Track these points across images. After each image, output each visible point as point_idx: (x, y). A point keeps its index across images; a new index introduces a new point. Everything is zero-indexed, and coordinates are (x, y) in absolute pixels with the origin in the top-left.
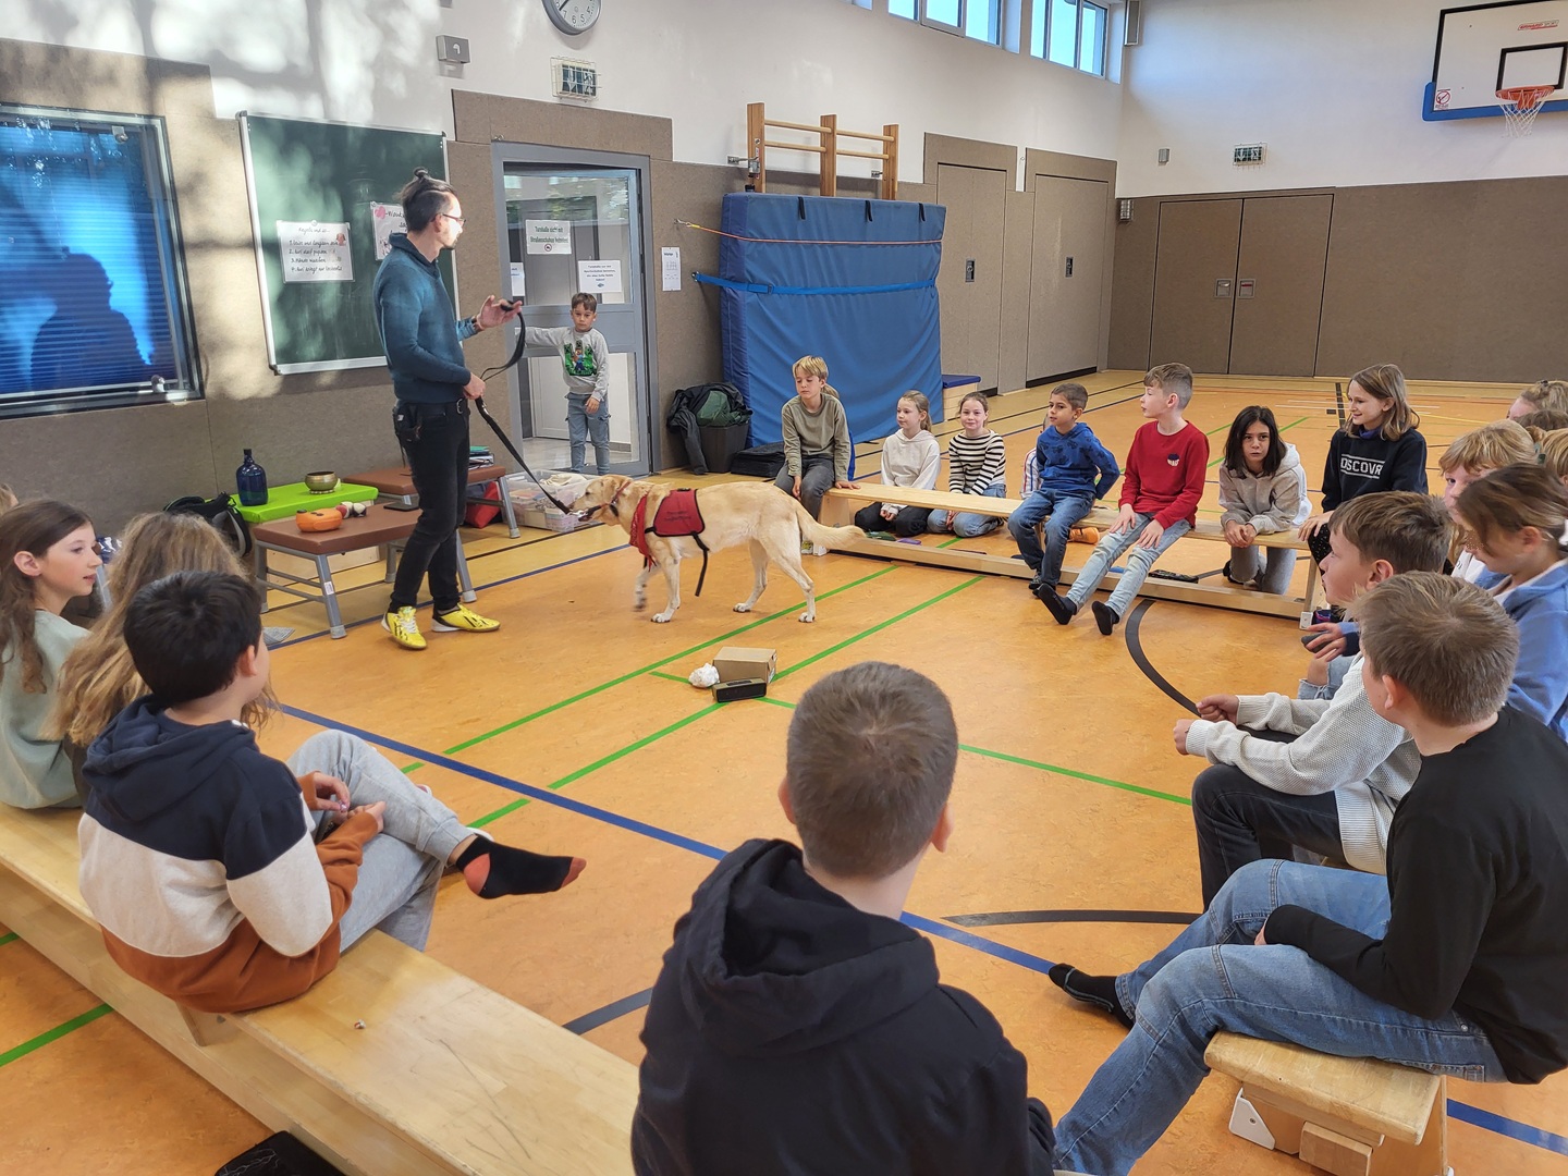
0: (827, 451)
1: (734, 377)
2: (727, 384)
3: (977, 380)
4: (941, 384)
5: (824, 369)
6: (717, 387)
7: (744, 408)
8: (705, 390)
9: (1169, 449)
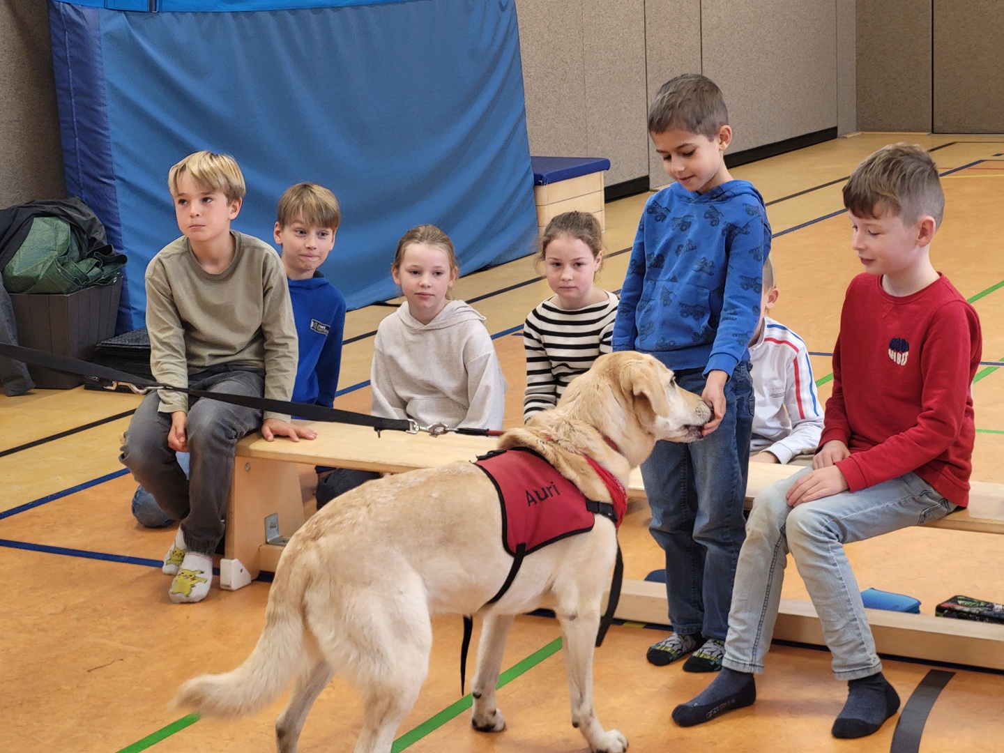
0: (247, 355)
1: (87, 187)
2: (72, 201)
3: (603, 165)
4: (531, 177)
5: (238, 181)
6: (48, 208)
7: (107, 250)
8: (22, 217)
9: (894, 328)
